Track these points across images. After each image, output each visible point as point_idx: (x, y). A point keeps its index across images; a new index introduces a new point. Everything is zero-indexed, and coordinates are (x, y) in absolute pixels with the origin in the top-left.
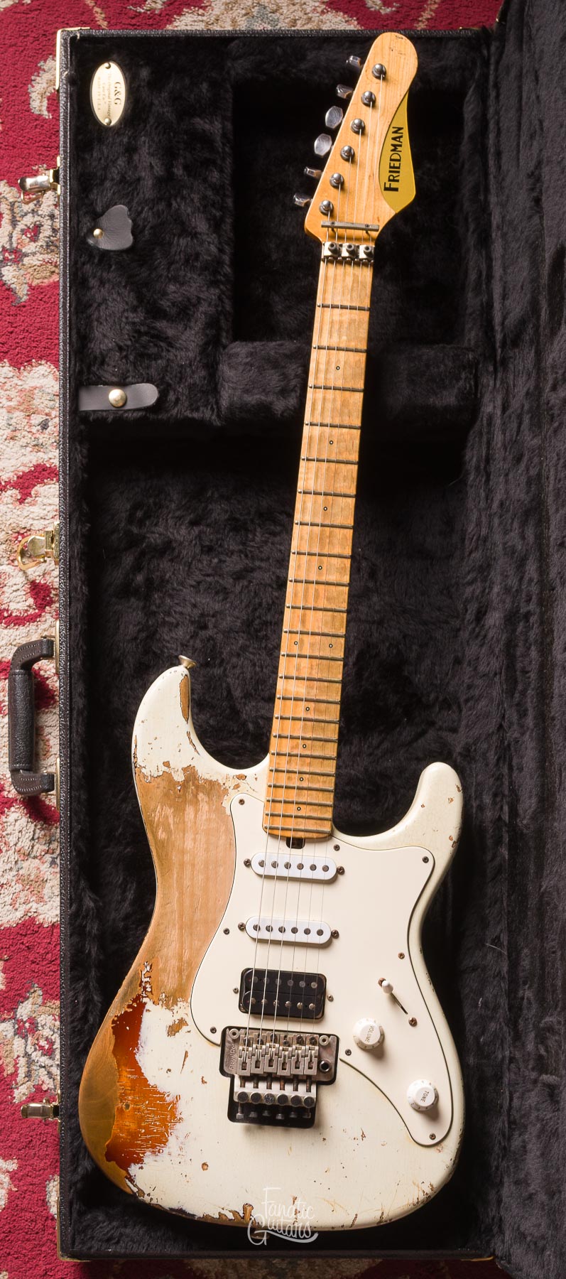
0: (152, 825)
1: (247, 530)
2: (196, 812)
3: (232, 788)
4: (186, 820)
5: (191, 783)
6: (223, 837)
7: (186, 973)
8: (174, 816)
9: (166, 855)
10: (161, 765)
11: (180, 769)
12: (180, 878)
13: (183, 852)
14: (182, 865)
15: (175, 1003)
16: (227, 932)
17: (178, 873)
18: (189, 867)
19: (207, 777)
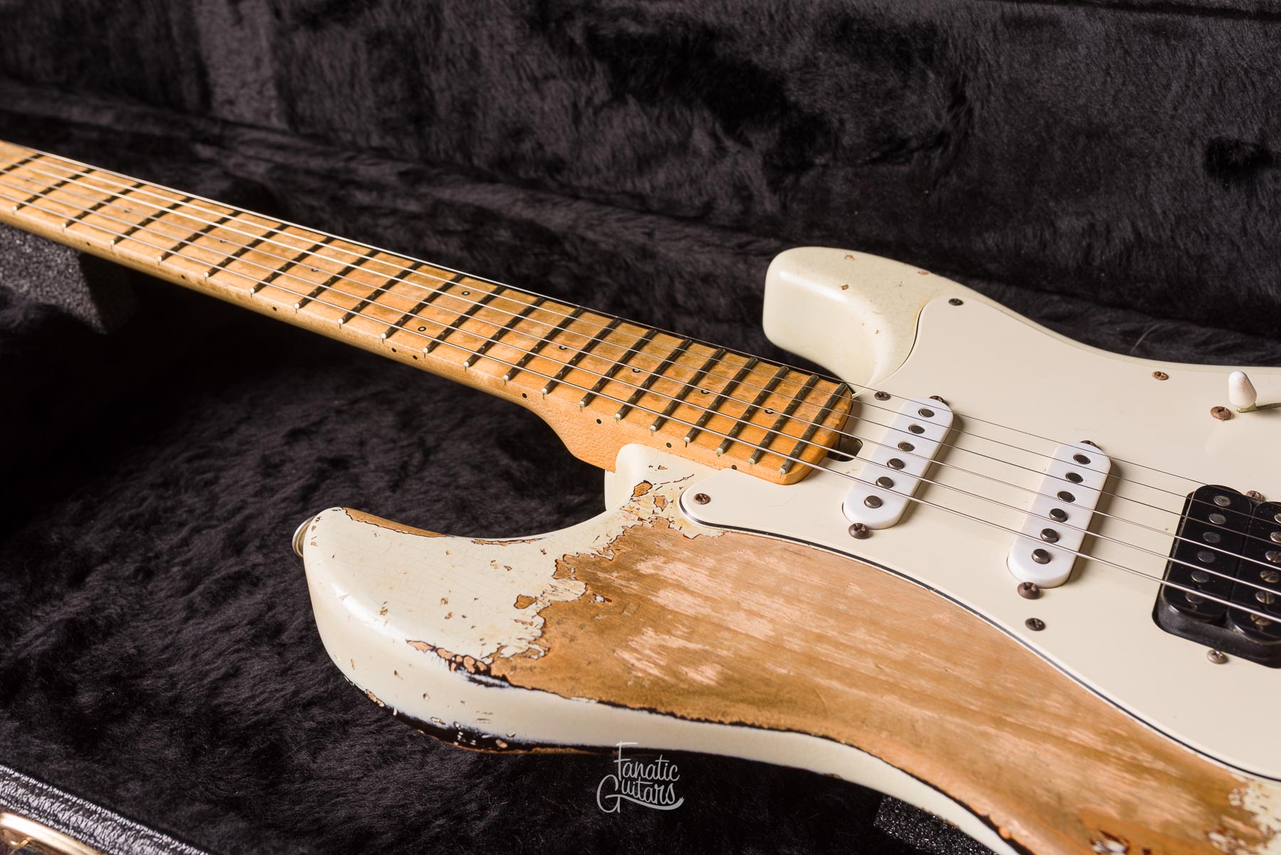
0: (667, 688)
1: (172, 509)
2: (679, 587)
3: (658, 510)
4: (691, 612)
5: (601, 575)
6: (772, 560)
7: (1145, 758)
8: (669, 632)
9: (767, 683)
10: (519, 613)
11: (554, 582)
12: (847, 676)
13: (775, 647)
14: (811, 660)
15: (1246, 816)
16: (1036, 625)
17: (831, 677)
18: (822, 649)
19: (604, 542)
